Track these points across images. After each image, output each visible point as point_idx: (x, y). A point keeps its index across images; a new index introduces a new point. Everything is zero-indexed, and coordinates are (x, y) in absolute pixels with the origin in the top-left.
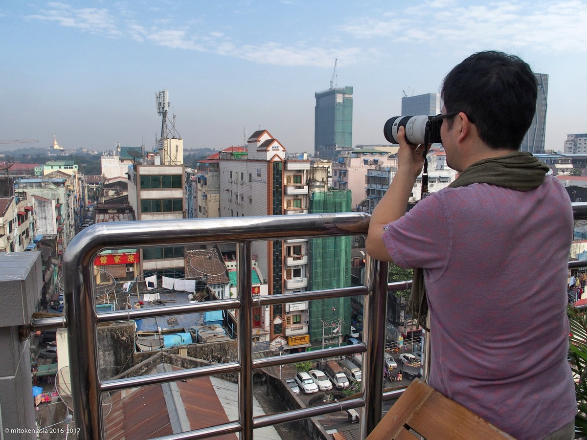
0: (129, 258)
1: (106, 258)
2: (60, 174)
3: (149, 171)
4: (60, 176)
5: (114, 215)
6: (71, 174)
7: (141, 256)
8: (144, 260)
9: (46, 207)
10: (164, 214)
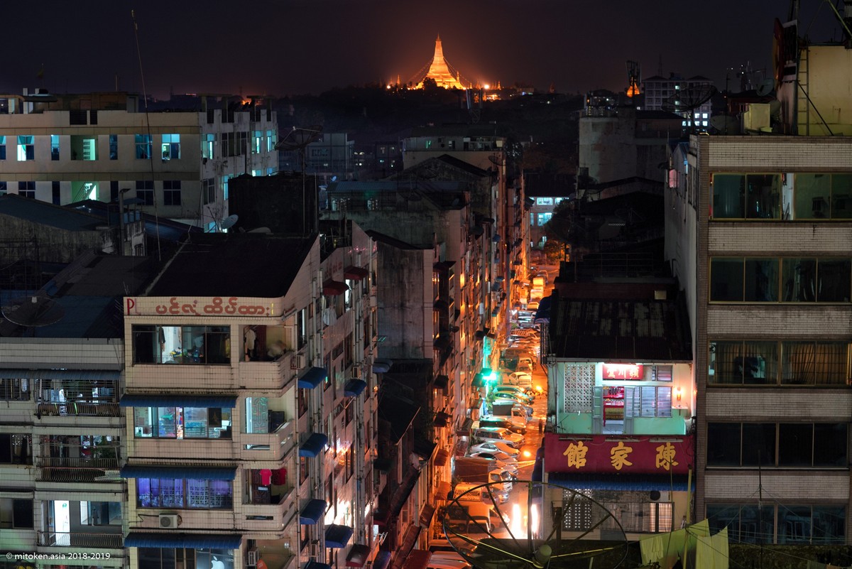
0: (659, 457)
3: (740, 157)
4: (450, 172)
7: (702, 451)
8: (711, 469)
9: (406, 271)
10: (784, 308)
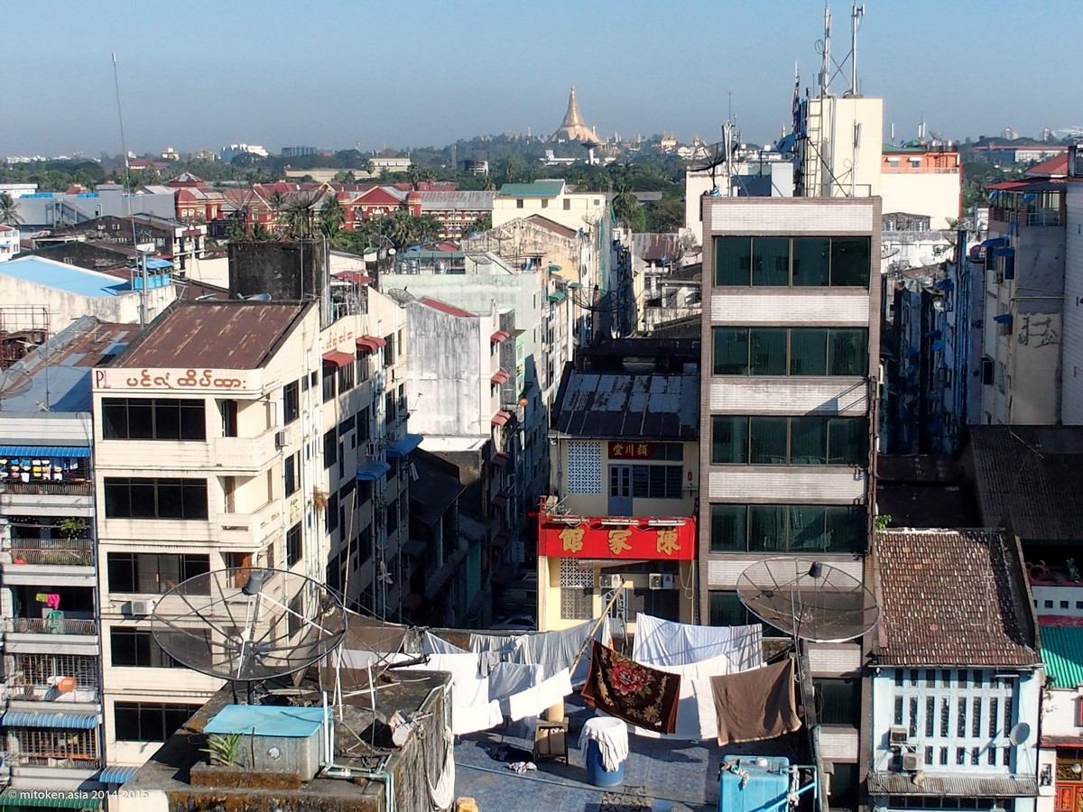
0: (660, 541)
1: (581, 532)
2: (538, 227)
3: (746, 220)
4: (537, 232)
5: (633, 378)
6: (577, 229)
7: (705, 535)
8: (716, 554)
10: (794, 383)
